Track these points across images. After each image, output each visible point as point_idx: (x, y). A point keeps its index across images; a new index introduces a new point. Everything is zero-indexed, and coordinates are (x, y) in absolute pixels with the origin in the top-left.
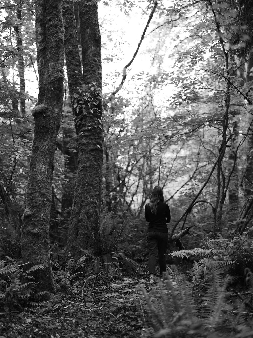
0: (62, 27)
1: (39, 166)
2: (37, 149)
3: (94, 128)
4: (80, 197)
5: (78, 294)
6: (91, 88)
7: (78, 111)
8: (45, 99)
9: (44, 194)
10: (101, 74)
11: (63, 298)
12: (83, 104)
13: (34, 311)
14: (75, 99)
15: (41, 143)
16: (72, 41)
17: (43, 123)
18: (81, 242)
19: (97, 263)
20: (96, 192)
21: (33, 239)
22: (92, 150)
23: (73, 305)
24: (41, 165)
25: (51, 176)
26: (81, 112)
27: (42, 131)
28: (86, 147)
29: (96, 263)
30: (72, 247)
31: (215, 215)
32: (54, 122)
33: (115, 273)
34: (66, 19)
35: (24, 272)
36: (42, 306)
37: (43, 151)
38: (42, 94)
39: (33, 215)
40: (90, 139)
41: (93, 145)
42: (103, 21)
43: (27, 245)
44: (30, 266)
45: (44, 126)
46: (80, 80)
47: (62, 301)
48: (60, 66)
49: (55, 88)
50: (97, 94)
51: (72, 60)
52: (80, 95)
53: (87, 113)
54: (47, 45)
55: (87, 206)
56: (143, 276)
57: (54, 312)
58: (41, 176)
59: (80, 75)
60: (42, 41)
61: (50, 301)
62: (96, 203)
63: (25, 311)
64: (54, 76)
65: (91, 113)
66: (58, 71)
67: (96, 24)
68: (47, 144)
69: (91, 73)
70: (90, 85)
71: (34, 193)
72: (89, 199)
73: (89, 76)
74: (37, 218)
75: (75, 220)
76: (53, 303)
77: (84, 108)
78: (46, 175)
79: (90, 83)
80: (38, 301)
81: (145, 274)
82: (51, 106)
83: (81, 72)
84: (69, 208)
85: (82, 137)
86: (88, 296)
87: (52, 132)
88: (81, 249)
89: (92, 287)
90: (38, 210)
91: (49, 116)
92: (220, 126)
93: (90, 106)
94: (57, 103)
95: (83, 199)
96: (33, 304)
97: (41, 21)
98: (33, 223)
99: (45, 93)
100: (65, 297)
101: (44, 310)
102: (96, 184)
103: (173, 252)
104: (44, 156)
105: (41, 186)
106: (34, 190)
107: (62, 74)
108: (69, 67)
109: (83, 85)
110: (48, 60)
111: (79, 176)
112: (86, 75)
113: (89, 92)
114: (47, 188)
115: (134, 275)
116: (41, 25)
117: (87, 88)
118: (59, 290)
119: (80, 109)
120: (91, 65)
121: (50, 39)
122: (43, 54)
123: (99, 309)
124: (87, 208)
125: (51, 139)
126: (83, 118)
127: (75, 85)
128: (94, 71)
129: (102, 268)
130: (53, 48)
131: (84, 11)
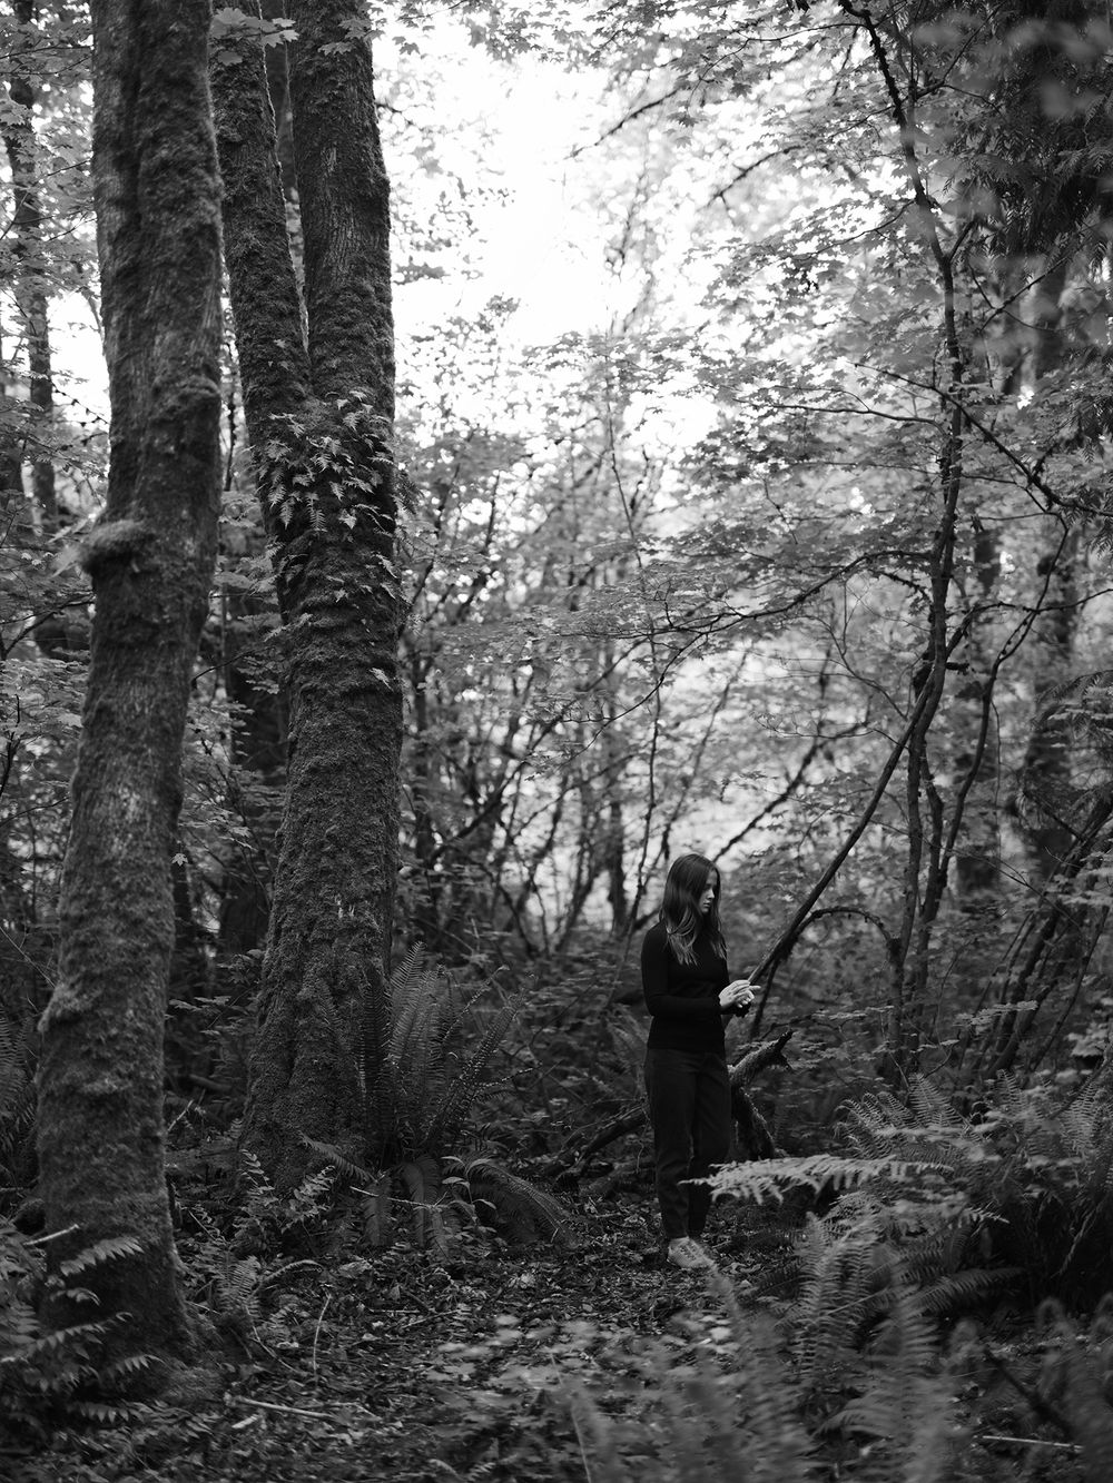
0: (210, 171)
1: (115, 796)
2: (104, 717)
3: (361, 596)
4: (300, 905)
5: (294, 1356)
6: (344, 415)
7: (286, 516)
8: (138, 497)
9: (137, 922)
10: (389, 351)
11: (227, 1379)
12: (312, 487)
13: (98, 1447)
14: (273, 465)
15: (122, 691)
16: (257, 204)
17: (131, 602)
18: (306, 1105)
19: (379, 1204)
20: (371, 882)
21: (90, 1121)
22: (352, 694)
23: (272, 1416)
24: (124, 793)
25: (168, 839)
26: (301, 522)
27: (128, 638)
28: (325, 679)
29: (372, 1201)
30: (266, 1129)
31: (899, 970)
32: (181, 597)
33: (457, 1249)
34: (231, 106)
35: (53, 1268)
36: (134, 1423)
37: (133, 726)
38: (123, 473)
39: (91, 1014)
40: (341, 644)
41: (356, 672)
42: (397, 84)
43: (66, 1149)
44: (80, 1241)
45: (135, 619)
46: (294, 378)
47: (221, 1394)
48: (205, 346)
49: (184, 446)
50: (370, 443)
51: (259, 289)
52: (298, 445)
53: (328, 526)
54: (144, 252)
55: (330, 942)
56: (581, 1257)
57: (188, 1453)
58: (123, 838)
59: (294, 358)
60: (121, 234)
61: (172, 1394)
62: (372, 932)
63: (55, 1446)
64: (177, 390)
65: (346, 526)
66: (196, 371)
67: (367, 129)
68: (151, 697)
69: (344, 348)
70: (341, 403)
71: (93, 915)
72: (341, 914)
73: (334, 363)
74: (106, 1029)
75: (278, 1008)
76: (181, 1404)
77: (316, 506)
78: (147, 833)
79: (340, 393)
80: (113, 1399)
81: (591, 1250)
82: (167, 525)
83: (298, 344)
84: (252, 952)
85: (309, 633)
86: (338, 1364)
87: (171, 644)
88: (306, 1140)
89: (355, 1313)
90: (112, 990)
91: (157, 571)
92: (917, 574)
93: (339, 495)
94: (193, 513)
95: (312, 913)
96: (92, 1413)
97: (117, 144)
98: (89, 1052)
99: (138, 467)
100: (237, 1375)
101: (142, 1442)
102: (369, 843)
103: (715, 1172)
104: (134, 752)
105: (123, 887)
106: (93, 902)
107: (213, 385)
108: (244, 320)
109: (308, 404)
110: (150, 321)
111: (296, 812)
112: (323, 358)
113: (335, 435)
114: (149, 895)
115: (541, 1256)
116: (119, 163)
117: (326, 417)
118: (210, 1344)
119: (299, 508)
120: (342, 312)
121: (160, 226)
122: (127, 292)
123: (391, 1435)
124: (330, 952)
125: (167, 675)
126: (309, 551)
127: (275, 404)
128: (360, 338)
129: (401, 1225)
130: (173, 265)
131: (310, 72)
